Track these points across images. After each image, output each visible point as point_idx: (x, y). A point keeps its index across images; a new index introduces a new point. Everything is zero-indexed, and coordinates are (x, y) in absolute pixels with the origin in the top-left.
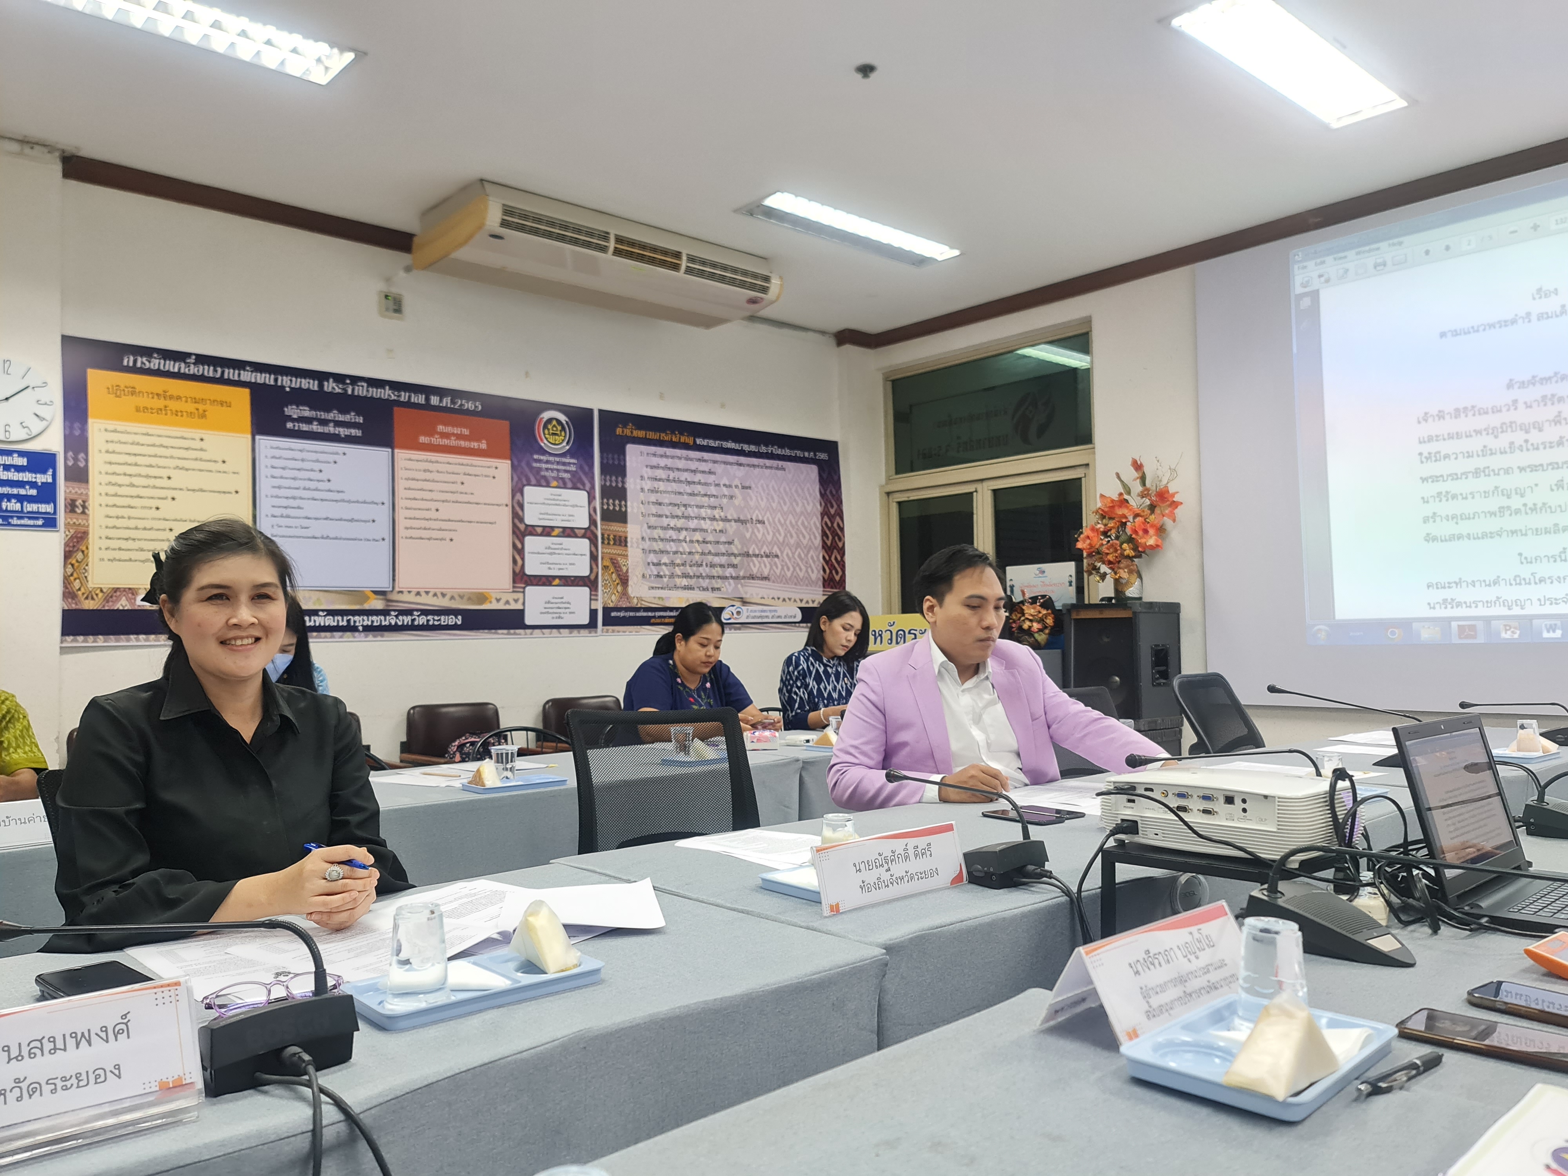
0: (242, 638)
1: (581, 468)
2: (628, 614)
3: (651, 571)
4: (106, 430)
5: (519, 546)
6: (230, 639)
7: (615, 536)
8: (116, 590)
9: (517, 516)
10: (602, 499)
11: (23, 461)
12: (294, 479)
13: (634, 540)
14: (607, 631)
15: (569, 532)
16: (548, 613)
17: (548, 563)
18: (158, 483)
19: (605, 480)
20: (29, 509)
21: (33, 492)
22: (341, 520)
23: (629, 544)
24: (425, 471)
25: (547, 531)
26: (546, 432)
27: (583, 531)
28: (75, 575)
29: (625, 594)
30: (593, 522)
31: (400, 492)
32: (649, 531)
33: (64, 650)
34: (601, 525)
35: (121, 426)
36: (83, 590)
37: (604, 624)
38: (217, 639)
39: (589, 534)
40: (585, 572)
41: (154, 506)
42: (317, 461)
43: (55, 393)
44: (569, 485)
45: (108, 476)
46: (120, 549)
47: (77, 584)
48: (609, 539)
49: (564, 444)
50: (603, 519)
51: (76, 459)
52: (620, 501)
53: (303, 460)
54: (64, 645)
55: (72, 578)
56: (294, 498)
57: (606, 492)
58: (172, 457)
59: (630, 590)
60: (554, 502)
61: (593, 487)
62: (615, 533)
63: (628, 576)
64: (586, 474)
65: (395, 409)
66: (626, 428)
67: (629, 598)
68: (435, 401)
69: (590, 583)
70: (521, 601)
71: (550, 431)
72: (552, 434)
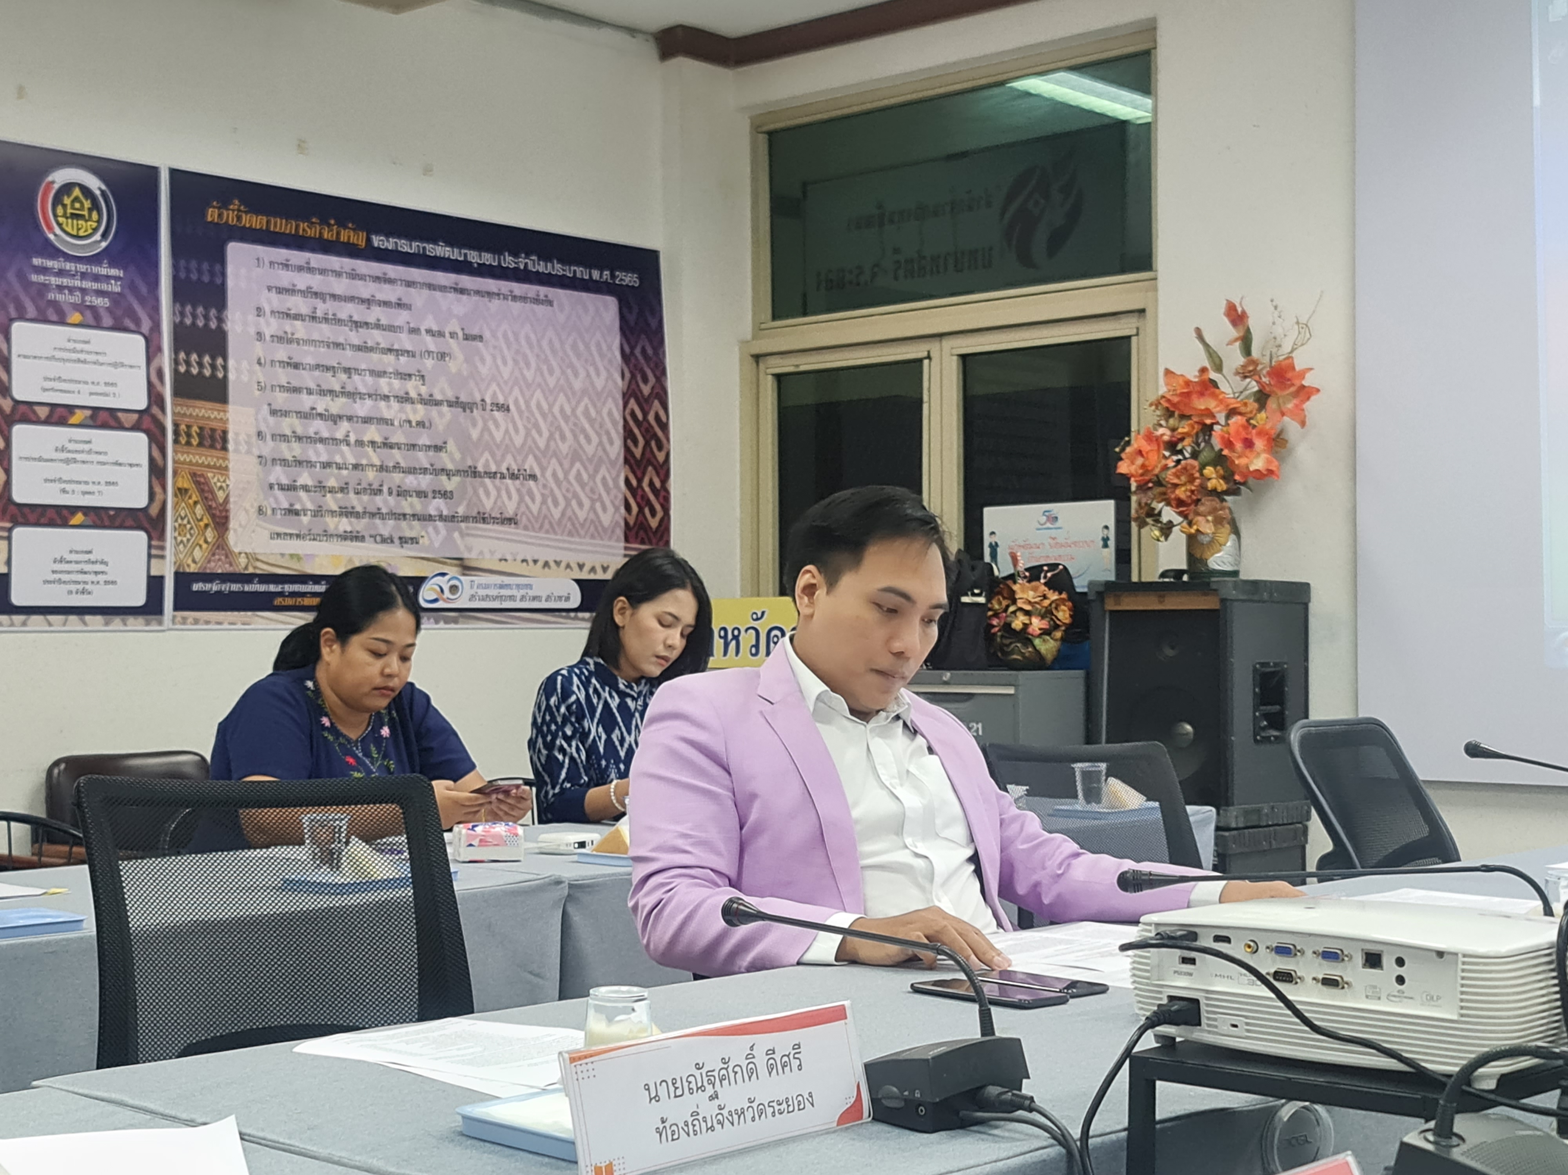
1: (132, 287)
2: (226, 587)
3: (276, 500)
7: (201, 428)
10: (176, 352)
13: (242, 437)
14: (184, 621)
15: (105, 419)
16: (60, 581)
17: (60, 480)
19: (182, 314)
23: (231, 446)
25: (59, 415)
26: (60, 210)
27: (135, 416)
29: (221, 546)
30: (155, 398)
32: (272, 420)
34: (174, 404)
37: (177, 607)
39: (147, 422)
40: (141, 501)
44: (107, 321)
48: (189, 435)
49: (97, 237)
50: (177, 393)
52: (213, 358)
57: (185, 339)
59: (232, 538)
60: (74, 356)
61: (156, 326)
62: (202, 423)
63: (227, 511)
64: (142, 301)
66: (227, 210)
67: (229, 554)
69: (149, 522)
70: (5, 556)
71: (69, 211)
72: (73, 216)
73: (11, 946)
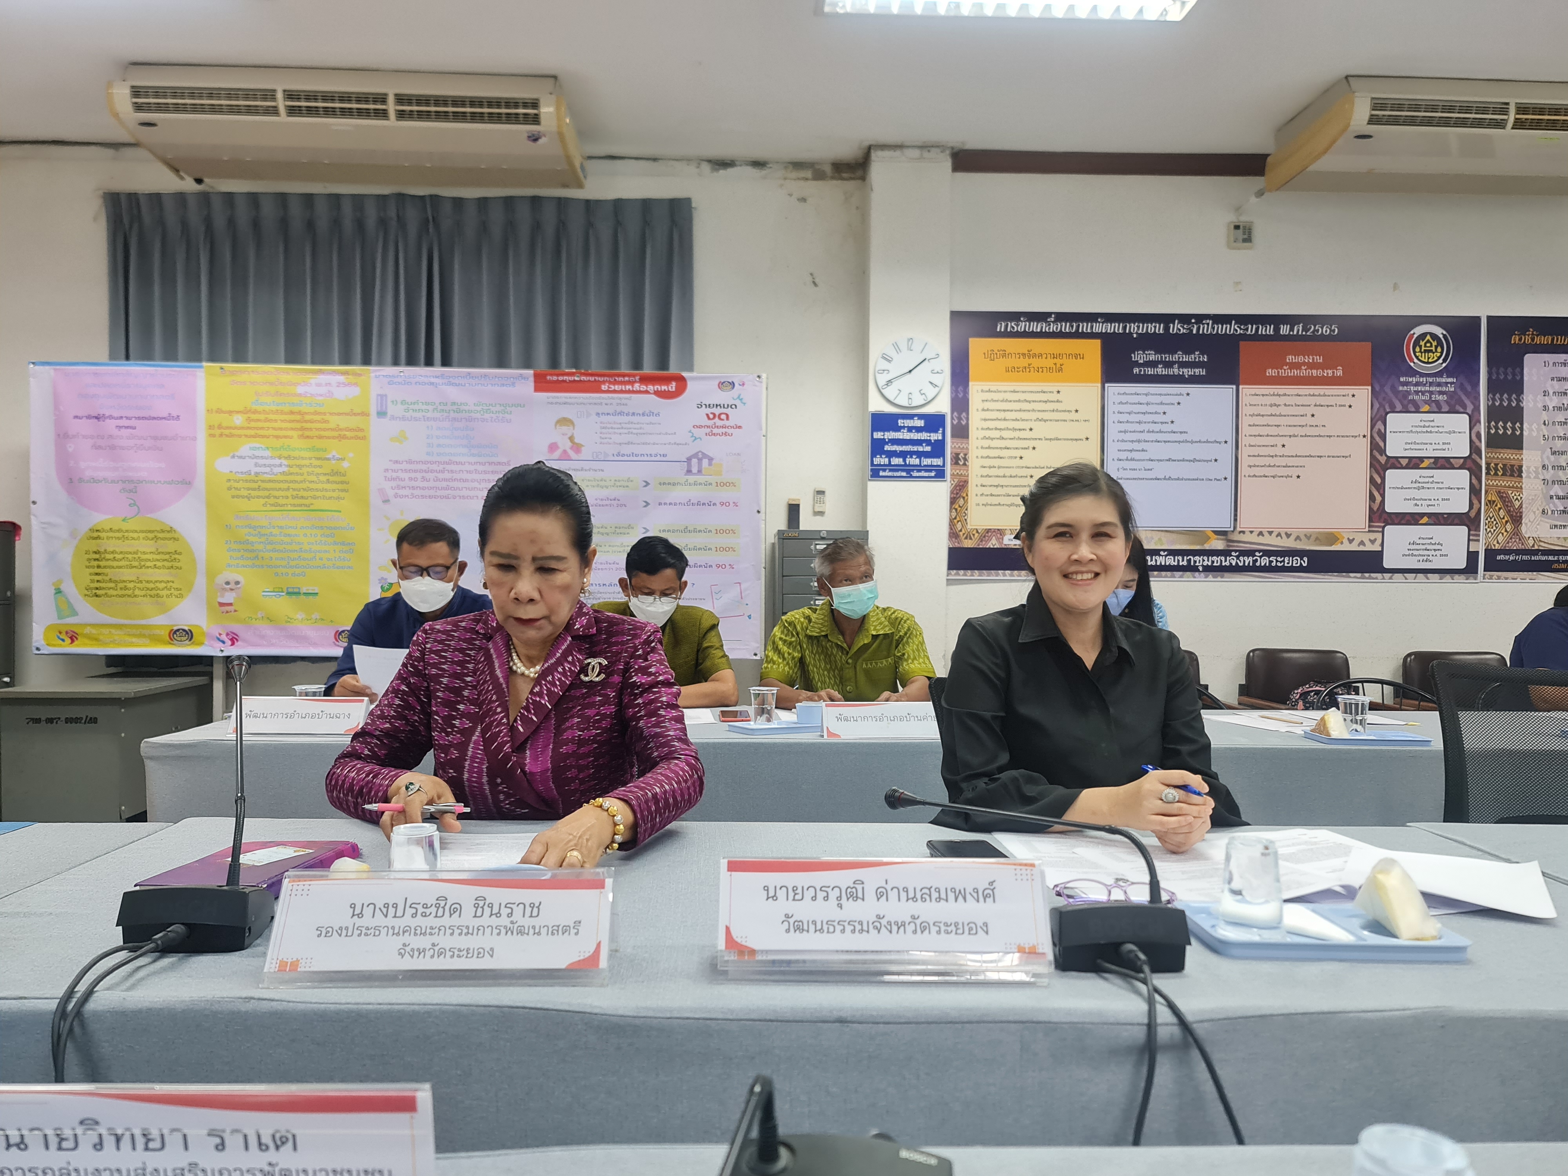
0: (1083, 573)
1: (1462, 387)
2: (1519, 558)
3: (1554, 504)
4: (982, 391)
5: (1379, 481)
6: (1072, 574)
7: (1505, 465)
8: (988, 531)
9: (1377, 446)
10: (1489, 423)
11: (920, 423)
12: (1140, 423)
13: (1532, 469)
14: (1489, 577)
15: (1443, 463)
16: (1412, 555)
17: (1414, 499)
18: (1022, 434)
19: (1494, 400)
20: (925, 463)
21: (928, 449)
22: (1183, 460)
23: (1524, 475)
24: (1271, 405)
25: (1414, 463)
26: (1418, 349)
27: (1462, 460)
28: (958, 519)
29: (1516, 534)
30: (1474, 449)
31: (1244, 429)
32: (1552, 458)
33: (949, 582)
34: (1487, 453)
35: (994, 386)
36: (963, 531)
37: (1486, 570)
38: (1061, 573)
39: (1470, 464)
40: (1464, 508)
41: (1019, 456)
42: (1162, 403)
43: (944, 363)
44: (1445, 408)
45: (983, 431)
46: (992, 495)
47: (959, 526)
48: (1496, 469)
49: (1441, 361)
50: (1488, 445)
51: (960, 419)
52: (1514, 424)
53: (1147, 404)
54: (949, 578)
55: (955, 521)
56: (1139, 441)
57: (1494, 414)
58: (1033, 410)
59: (1523, 529)
60: (1425, 430)
61: (1477, 408)
62: (1505, 462)
63: (1521, 513)
64: (1467, 394)
65: (1242, 343)
66: (1525, 335)
67: (1521, 538)
68: (1284, 330)
69: (1469, 521)
70: (1379, 541)
71: (1423, 349)
72: (1425, 351)
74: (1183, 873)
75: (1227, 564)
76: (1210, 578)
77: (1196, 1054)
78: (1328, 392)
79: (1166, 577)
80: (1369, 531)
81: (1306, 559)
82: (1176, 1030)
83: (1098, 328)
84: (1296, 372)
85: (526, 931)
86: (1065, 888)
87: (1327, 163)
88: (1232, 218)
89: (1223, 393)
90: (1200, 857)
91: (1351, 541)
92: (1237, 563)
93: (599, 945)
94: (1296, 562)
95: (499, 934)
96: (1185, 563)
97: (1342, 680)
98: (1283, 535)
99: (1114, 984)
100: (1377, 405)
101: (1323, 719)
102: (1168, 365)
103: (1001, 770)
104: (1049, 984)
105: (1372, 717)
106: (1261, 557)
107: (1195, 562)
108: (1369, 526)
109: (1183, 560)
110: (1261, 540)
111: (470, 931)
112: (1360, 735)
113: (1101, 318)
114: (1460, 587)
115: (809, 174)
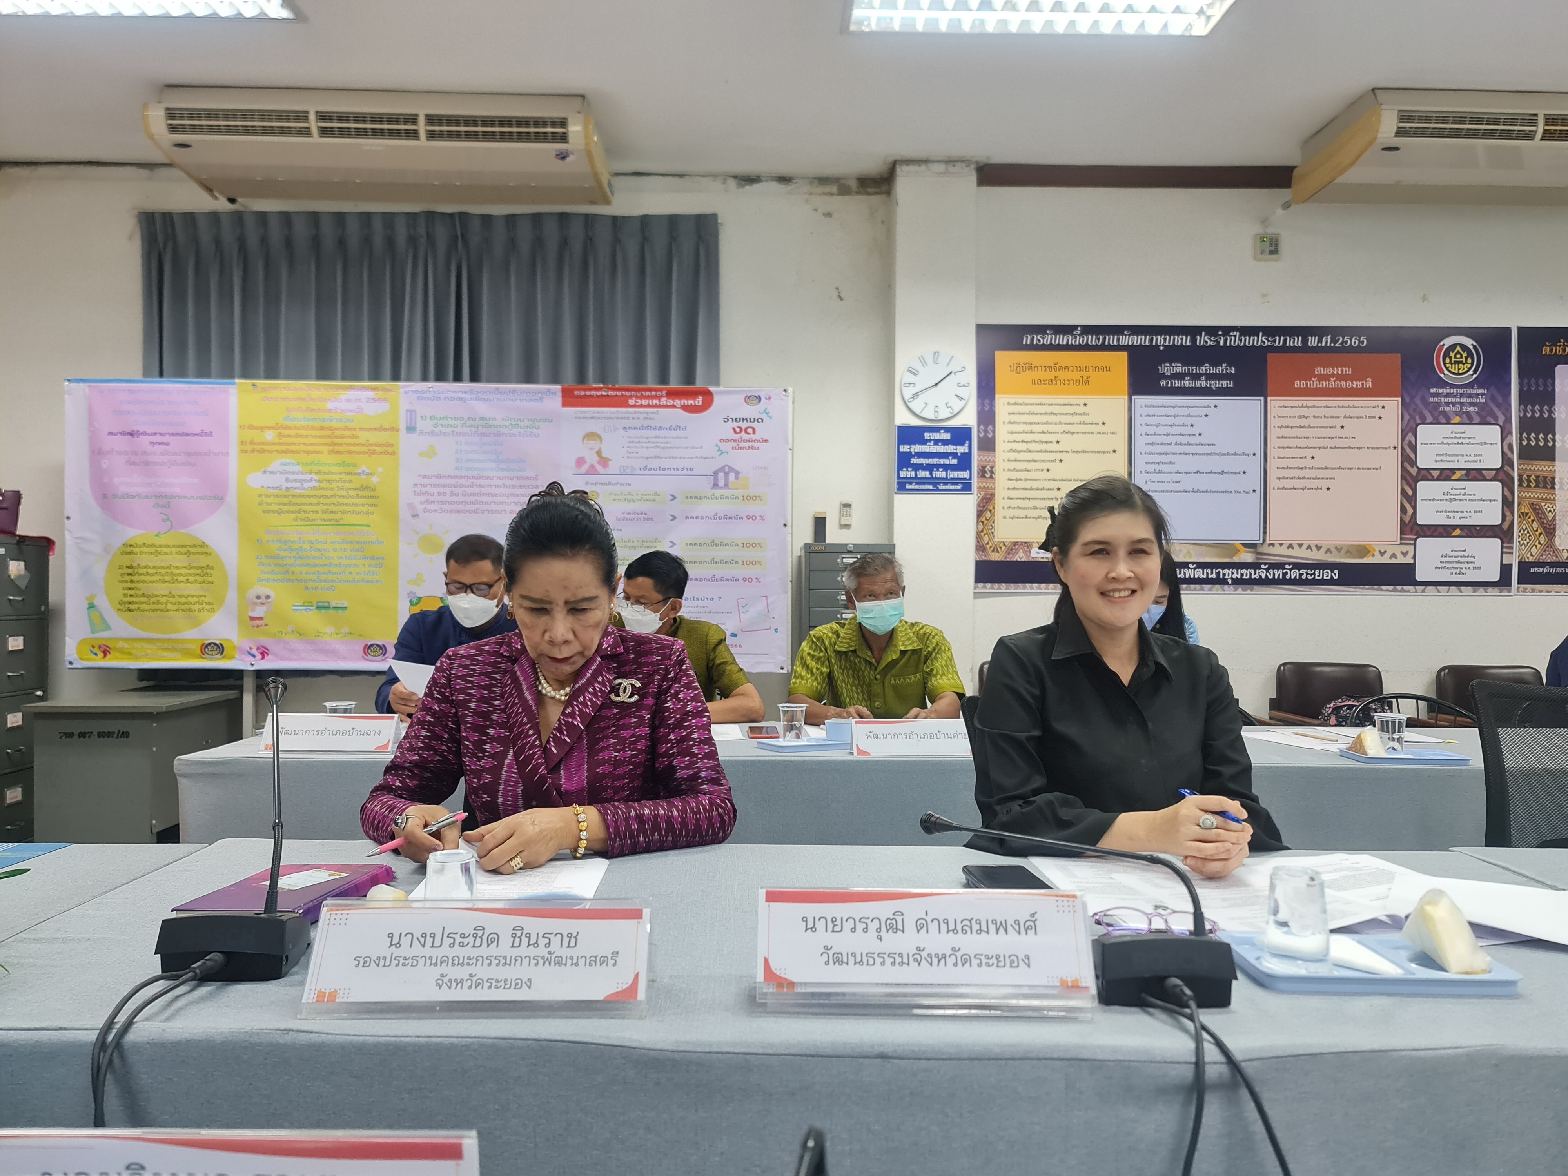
0: (1120, 590)
1: (1493, 399)
2: (1555, 570)
4: (1009, 404)
5: (1410, 493)
6: (1109, 591)
7: (1537, 477)
8: (1015, 544)
9: (1408, 458)
10: (1521, 434)
11: (947, 436)
12: (1167, 435)
13: (1564, 481)
14: (1525, 590)
15: (1475, 475)
16: (1445, 567)
17: (1446, 511)
18: (1049, 447)
19: (1525, 411)
20: (952, 476)
21: (955, 462)
22: (1211, 473)
23: (1557, 487)
24: (1300, 417)
25: (1446, 475)
26: (1448, 360)
27: (1494, 472)
28: (985, 532)
29: (1550, 545)
30: (1507, 461)
31: (1273, 441)
33: (977, 595)
34: (1519, 464)
35: (1020, 398)
36: (990, 544)
37: (1520, 583)
38: (1098, 589)
39: (1502, 475)
40: (1496, 520)
41: (1046, 468)
42: (1189, 416)
43: (970, 376)
44: (1477, 419)
45: (1010, 444)
46: (1019, 508)
47: (986, 539)
48: (1529, 481)
50: (1520, 457)
51: (986, 431)
52: (1546, 435)
53: (1175, 416)
54: (977, 591)
55: (982, 534)
56: (1167, 454)
57: (1525, 425)
58: (1060, 423)
59: (1557, 541)
60: (1456, 441)
61: (1508, 420)
62: (1537, 474)
63: (1555, 525)
64: (1499, 406)
65: (1269, 355)
66: (1556, 346)
67: (1555, 551)
68: (1313, 341)
69: (1502, 533)
70: (1411, 554)
71: (1453, 360)
72: (1456, 362)
73: (1426, 770)
74: (1224, 900)
75: (1257, 576)
76: (1240, 591)
77: (1244, 1093)
78: (1357, 404)
79: (1195, 589)
80: (1401, 544)
81: (1336, 572)
82: (1224, 1069)
83: (1125, 340)
84: (1324, 384)
85: (564, 962)
86: (1105, 915)
87: (1355, 175)
88: (1258, 229)
89: (1252, 405)
90: (1239, 883)
91: (1382, 554)
92: (1266, 575)
93: (637, 976)
94: (1327, 574)
95: (536, 964)
96: (1214, 576)
97: (1375, 696)
98: (1314, 548)
99: (1157, 1019)
100: (1407, 417)
101: (1359, 737)
102: (1196, 377)
103: (1036, 792)
104: (1092, 1019)
105: (1409, 734)
106: (1291, 570)
107: (1224, 575)
108: (1401, 539)
109: (1212, 573)
110: (1290, 552)
111: (508, 962)
112: (1397, 754)
113: (1128, 331)
114: (1493, 600)
115: (834, 189)
